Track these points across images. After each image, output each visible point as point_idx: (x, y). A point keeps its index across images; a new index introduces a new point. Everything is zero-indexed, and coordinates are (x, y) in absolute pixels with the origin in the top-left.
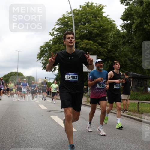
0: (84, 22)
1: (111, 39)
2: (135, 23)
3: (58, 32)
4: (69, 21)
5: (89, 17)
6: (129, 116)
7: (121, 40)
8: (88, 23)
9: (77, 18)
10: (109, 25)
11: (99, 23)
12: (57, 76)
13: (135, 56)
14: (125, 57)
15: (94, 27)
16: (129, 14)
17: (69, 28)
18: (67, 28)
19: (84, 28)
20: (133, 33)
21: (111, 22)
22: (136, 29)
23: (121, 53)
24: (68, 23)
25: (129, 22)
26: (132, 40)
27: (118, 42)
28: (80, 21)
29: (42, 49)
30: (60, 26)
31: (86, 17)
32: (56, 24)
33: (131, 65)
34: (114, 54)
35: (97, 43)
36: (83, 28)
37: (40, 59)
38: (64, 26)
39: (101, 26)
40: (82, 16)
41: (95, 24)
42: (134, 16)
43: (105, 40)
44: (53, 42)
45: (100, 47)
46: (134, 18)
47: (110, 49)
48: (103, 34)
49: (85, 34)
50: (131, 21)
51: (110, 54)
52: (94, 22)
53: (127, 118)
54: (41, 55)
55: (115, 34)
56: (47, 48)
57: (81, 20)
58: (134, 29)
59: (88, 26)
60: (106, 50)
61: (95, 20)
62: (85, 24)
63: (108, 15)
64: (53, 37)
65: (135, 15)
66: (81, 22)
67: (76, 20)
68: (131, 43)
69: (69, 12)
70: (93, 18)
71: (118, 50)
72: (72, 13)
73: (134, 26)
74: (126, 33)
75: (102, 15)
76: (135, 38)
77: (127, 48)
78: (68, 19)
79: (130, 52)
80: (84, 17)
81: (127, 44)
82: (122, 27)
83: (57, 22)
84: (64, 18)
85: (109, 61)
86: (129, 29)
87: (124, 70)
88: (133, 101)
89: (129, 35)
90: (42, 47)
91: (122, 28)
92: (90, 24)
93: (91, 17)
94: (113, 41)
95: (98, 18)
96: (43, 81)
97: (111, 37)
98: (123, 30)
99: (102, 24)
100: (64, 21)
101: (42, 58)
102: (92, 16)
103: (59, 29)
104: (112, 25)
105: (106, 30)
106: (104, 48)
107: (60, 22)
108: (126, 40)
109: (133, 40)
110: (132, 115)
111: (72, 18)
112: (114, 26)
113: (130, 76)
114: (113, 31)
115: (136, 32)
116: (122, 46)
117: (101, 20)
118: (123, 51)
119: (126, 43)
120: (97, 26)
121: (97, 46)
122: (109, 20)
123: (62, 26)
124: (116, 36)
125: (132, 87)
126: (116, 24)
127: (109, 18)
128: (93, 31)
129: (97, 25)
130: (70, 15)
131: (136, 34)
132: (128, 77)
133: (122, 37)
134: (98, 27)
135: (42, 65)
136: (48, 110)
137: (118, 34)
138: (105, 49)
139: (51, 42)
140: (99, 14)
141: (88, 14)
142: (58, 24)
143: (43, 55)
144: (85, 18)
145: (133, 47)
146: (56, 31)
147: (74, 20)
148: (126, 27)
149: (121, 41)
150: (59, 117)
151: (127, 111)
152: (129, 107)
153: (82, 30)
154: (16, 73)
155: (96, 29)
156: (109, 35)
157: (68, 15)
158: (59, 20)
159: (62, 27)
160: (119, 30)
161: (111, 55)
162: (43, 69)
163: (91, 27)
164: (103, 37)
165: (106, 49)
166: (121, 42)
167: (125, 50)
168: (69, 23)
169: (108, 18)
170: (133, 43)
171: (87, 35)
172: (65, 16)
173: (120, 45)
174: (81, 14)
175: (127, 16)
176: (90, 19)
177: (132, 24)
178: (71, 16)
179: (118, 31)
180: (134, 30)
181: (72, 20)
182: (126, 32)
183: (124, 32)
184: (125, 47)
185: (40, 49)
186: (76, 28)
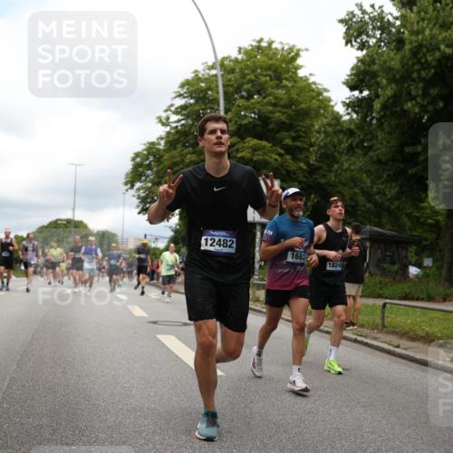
0: (248, 91)
1: (317, 138)
2: (381, 97)
3: (179, 117)
4: (210, 89)
5: (263, 79)
6: (359, 338)
7: (344, 140)
8: (259, 93)
9: (230, 80)
10: (314, 101)
11: (286, 96)
12: (176, 231)
13: (379, 182)
14: (352, 185)
15: (275, 105)
16: (365, 72)
17: (208, 106)
18: (203, 107)
19: (249, 106)
20: (374, 121)
21: (320, 93)
22: (382, 113)
23: (343, 174)
24: (207, 93)
25: (366, 93)
26: (370, 140)
27: (335, 146)
28: (238, 90)
29: (138, 160)
30: (186, 99)
31: (253, 78)
32: (174, 95)
33: (368, 205)
34: (325, 176)
35: (282, 148)
36: (246, 108)
37: (132, 187)
38: (197, 102)
39: (292, 103)
40: (244, 76)
41: (276, 98)
42: (379, 79)
43: (302, 139)
44: (166, 143)
45: (288, 157)
46: (378, 84)
47: (313, 165)
48: (298, 125)
49: (250, 122)
50: (370, 91)
51: (315, 176)
52: (274, 90)
53: (355, 345)
54: (135, 176)
55: (330, 125)
56: (151, 158)
57: (242, 86)
58: (379, 113)
59: (259, 102)
60: (305, 167)
61: (278, 87)
62: (250, 96)
63: (311, 75)
64: (168, 129)
65: (381, 74)
66: (240, 91)
67: (228, 85)
68: (370, 148)
69: (210, 64)
70: (271, 80)
71: (336, 166)
72: (218, 67)
73: (377, 105)
74: (357, 122)
75: (295, 73)
76: (380, 135)
77: (358, 163)
78: (206, 83)
79: (365, 172)
80: (248, 77)
81: (359, 152)
82: (347, 105)
83: (176, 90)
84: (197, 79)
85: (310, 194)
86: (365, 110)
87: (348, 220)
88: (370, 301)
89: (366, 128)
90: (137, 155)
91: (347, 109)
92: (264, 98)
93: (268, 78)
94: (322, 144)
95: (284, 81)
96: (139, 243)
97: (319, 132)
98: (348, 114)
99: (296, 97)
100: (197, 87)
101: (138, 185)
102: (270, 76)
103: (183, 108)
104: (321, 101)
105: (305, 114)
106: (300, 160)
107: (185, 90)
108: (357, 140)
109: (374, 141)
110: (366, 337)
111: (217, 81)
112: (325, 104)
113: (364, 236)
114: (323, 115)
115: (383, 120)
116: (344, 158)
117: (293, 87)
118: (348, 169)
119: (356, 150)
120: (282, 103)
121: (280, 155)
122: (314, 86)
123: (192, 101)
124: (330, 129)
125: (368, 264)
126: (332, 99)
127: (314, 83)
128: (272, 116)
129: (281, 99)
130: (214, 72)
131: (382, 124)
132: (358, 237)
133: (345, 134)
134: (284, 106)
135: (136, 201)
136: (152, 320)
137: (336, 125)
138: (302, 165)
139: (162, 142)
140: (288, 72)
141: (259, 71)
142: (180, 95)
143: (141, 176)
144: (251, 81)
145: (375, 158)
146: (176, 113)
147: (224, 86)
148: (358, 106)
149: (343, 142)
150: (179, 339)
151: (353, 324)
152: (360, 317)
153: (243, 113)
154: (69, 222)
155: (280, 111)
156: (313, 126)
157: (207, 71)
158: (182, 86)
159: (191, 105)
160: (338, 113)
161: (316, 179)
162: (139, 213)
163: (266, 104)
164: (297, 131)
165: (305, 162)
166: (343, 146)
167: (352, 167)
168: (210, 93)
169: (310, 81)
170: (375, 148)
171: (255, 126)
172: (200, 75)
173: (340, 153)
174: (241, 70)
175: (361, 77)
176: (266, 82)
177: (374, 100)
178: (216, 76)
179: (337, 117)
180: (378, 116)
181: (217, 86)
182: (357, 118)
183: (351, 120)
184: (353, 159)
185: (133, 159)
186: (228, 106)
